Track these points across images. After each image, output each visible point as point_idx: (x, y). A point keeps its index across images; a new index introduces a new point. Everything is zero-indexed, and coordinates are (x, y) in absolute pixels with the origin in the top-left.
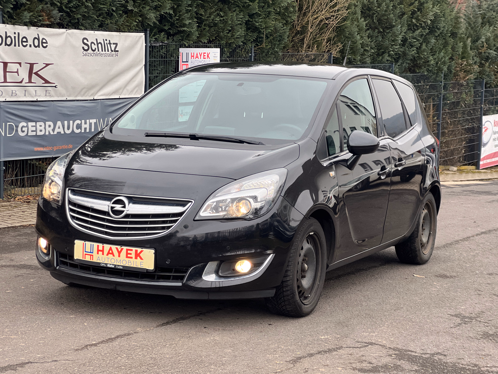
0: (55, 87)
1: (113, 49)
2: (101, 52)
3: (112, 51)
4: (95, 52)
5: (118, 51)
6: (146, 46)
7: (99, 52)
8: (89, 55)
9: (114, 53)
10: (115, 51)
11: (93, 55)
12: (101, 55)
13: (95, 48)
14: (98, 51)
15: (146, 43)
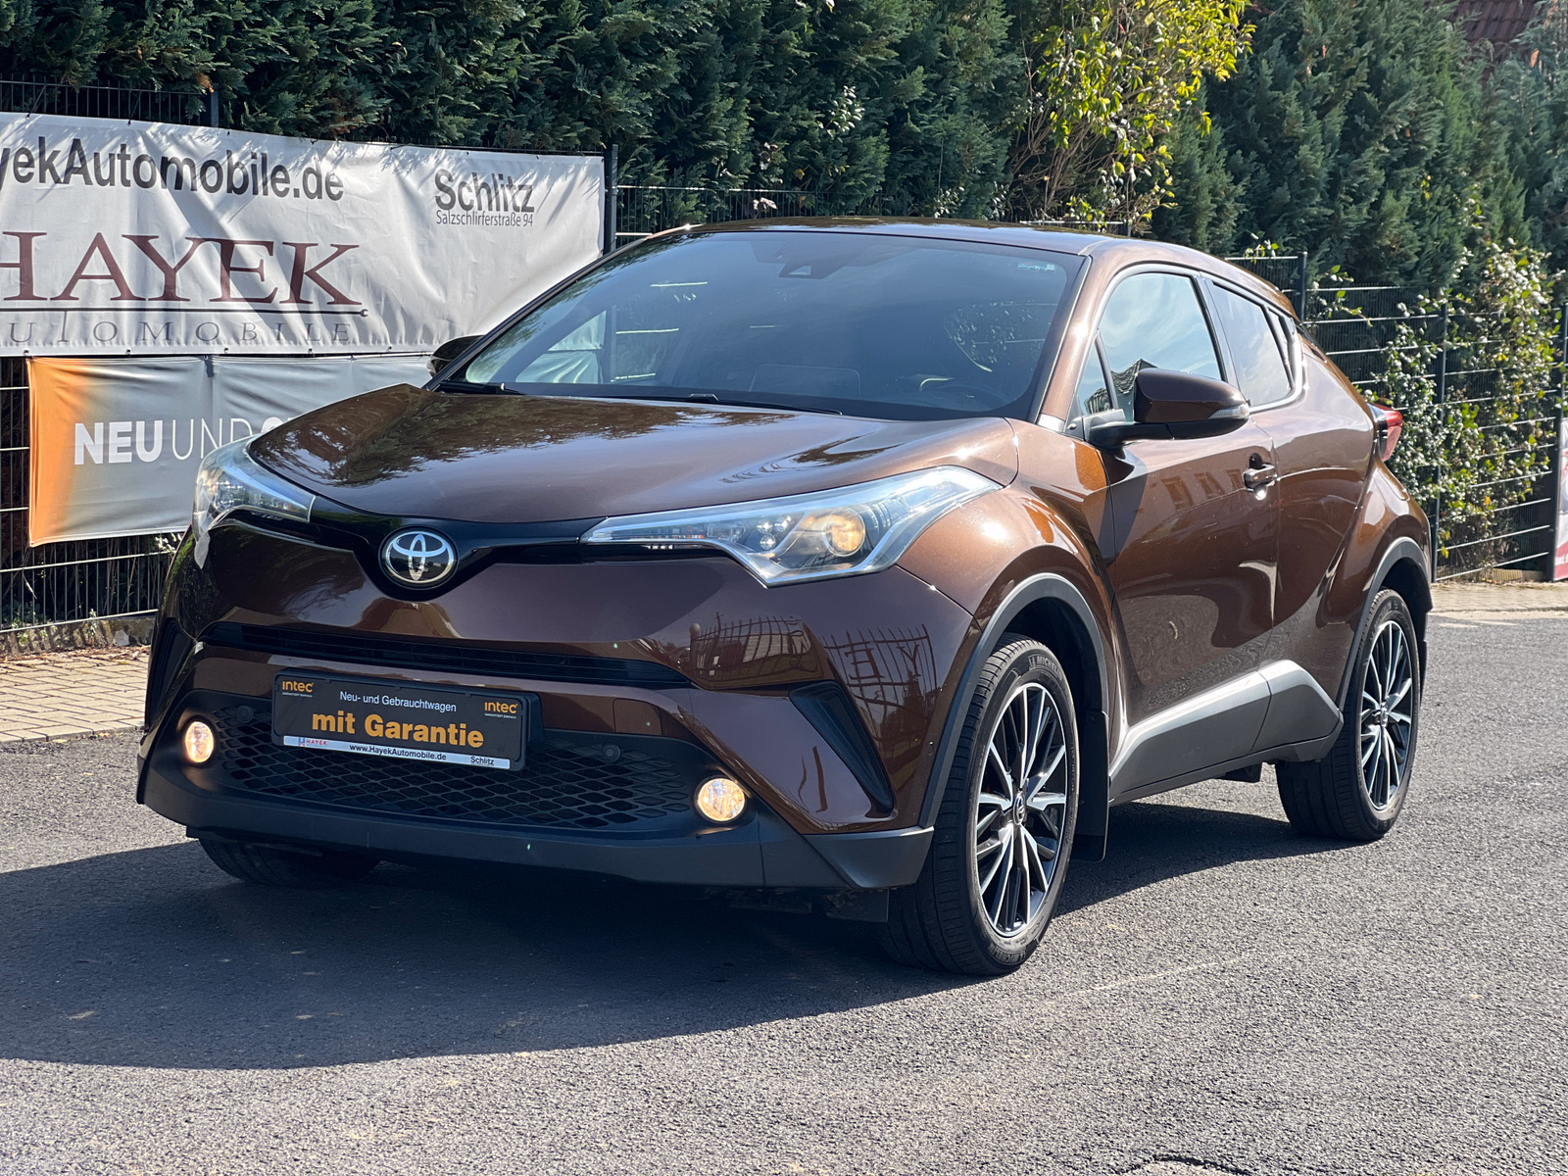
0: (362, 313)
1: (520, 204)
2: (488, 213)
3: (516, 209)
4: (470, 212)
5: (531, 210)
6: (608, 196)
7: (480, 213)
8: (456, 221)
9: (521, 214)
10: (525, 209)
11: (464, 221)
12: (486, 220)
13: (472, 201)
14: (480, 208)
15: (608, 184)
